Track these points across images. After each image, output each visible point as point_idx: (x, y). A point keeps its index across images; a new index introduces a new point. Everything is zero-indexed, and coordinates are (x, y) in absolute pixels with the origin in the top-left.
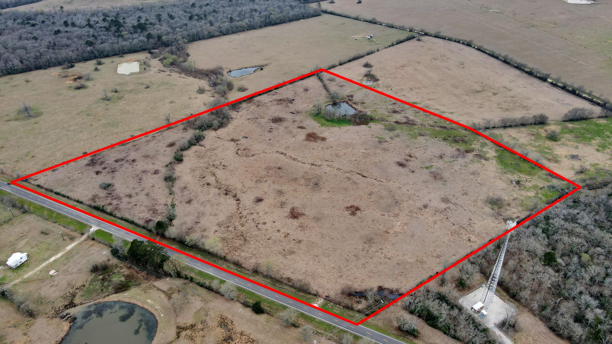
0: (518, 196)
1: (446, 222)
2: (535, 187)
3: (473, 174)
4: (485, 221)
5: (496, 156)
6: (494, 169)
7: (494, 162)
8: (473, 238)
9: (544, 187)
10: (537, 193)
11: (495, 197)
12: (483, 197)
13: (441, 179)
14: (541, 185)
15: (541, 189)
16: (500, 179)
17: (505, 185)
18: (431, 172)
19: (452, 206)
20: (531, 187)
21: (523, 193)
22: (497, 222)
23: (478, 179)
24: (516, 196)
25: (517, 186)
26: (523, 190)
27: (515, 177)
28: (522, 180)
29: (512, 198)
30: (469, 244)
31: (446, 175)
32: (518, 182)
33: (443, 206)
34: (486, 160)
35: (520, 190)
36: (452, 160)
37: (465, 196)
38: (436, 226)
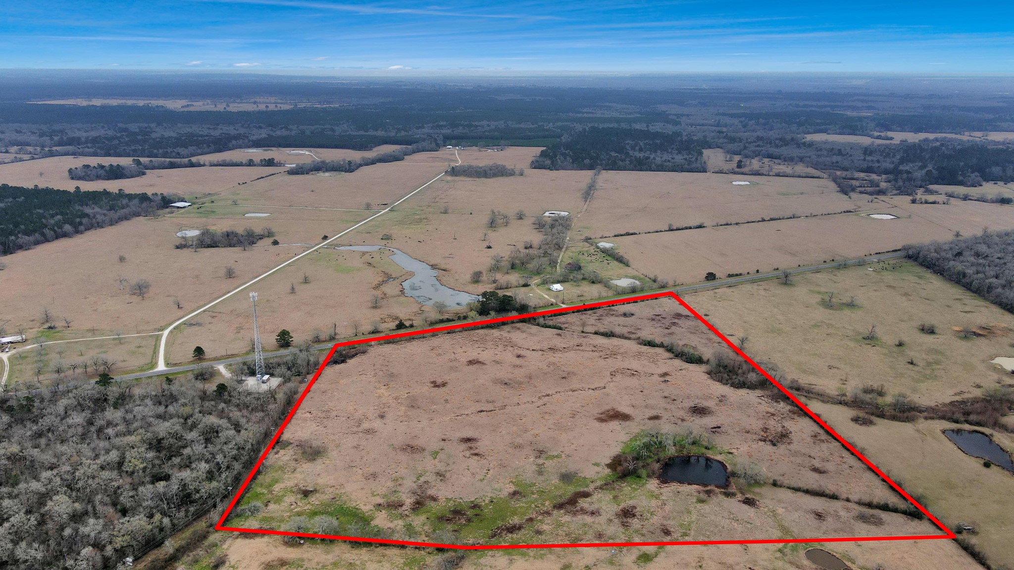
0: (292, 476)
1: (346, 414)
2: (278, 500)
3: (374, 476)
4: (309, 433)
5: (372, 520)
6: (353, 497)
7: (366, 508)
8: (308, 415)
9: (267, 505)
10: (271, 492)
11: (319, 461)
12: (334, 454)
13: (404, 450)
14: (272, 506)
15: (269, 502)
16: (334, 486)
17: (321, 481)
18: (424, 450)
19: (355, 429)
20: (284, 496)
21: (290, 484)
22: (297, 438)
23: (360, 472)
24: (295, 476)
25: (304, 488)
26: (292, 487)
27: (314, 500)
28: (303, 501)
29: (298, 470)
30: (307, 409)
31: (403, 457)
32: (306, 494)
33: (366, 425)
34: (380, 505)
35: (296, 485)
36: (422, 479)
37: (355, 444)
38: (351, 408)
